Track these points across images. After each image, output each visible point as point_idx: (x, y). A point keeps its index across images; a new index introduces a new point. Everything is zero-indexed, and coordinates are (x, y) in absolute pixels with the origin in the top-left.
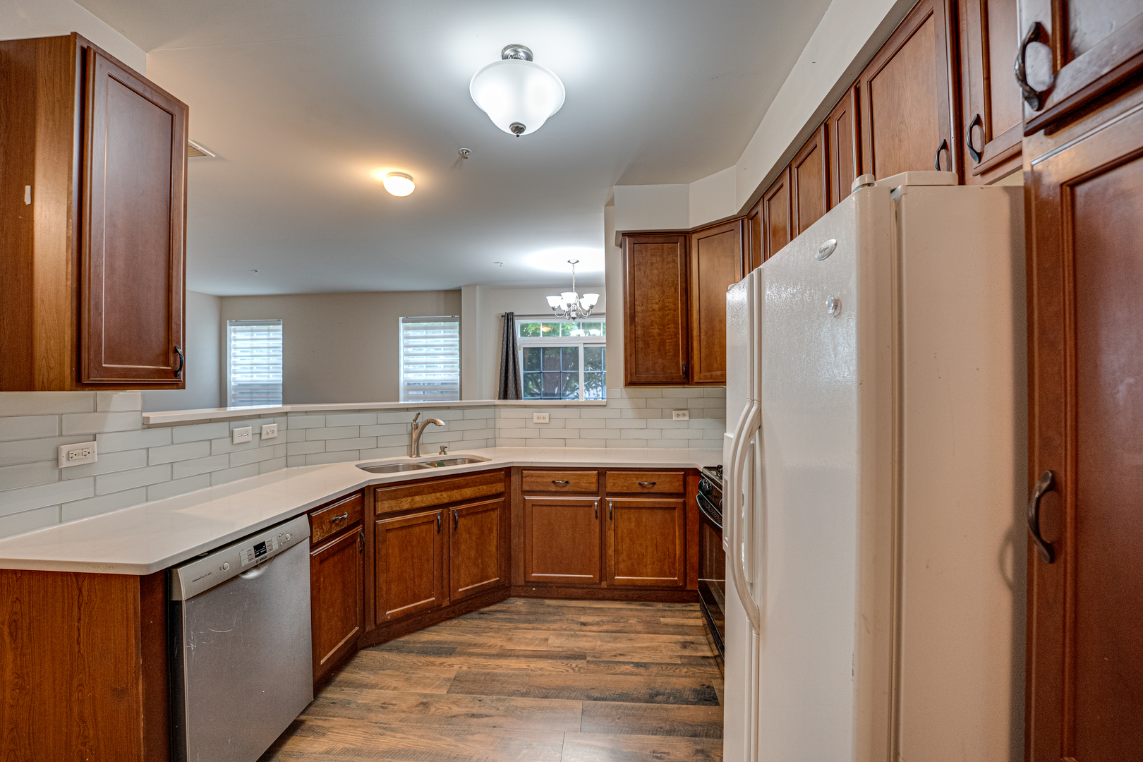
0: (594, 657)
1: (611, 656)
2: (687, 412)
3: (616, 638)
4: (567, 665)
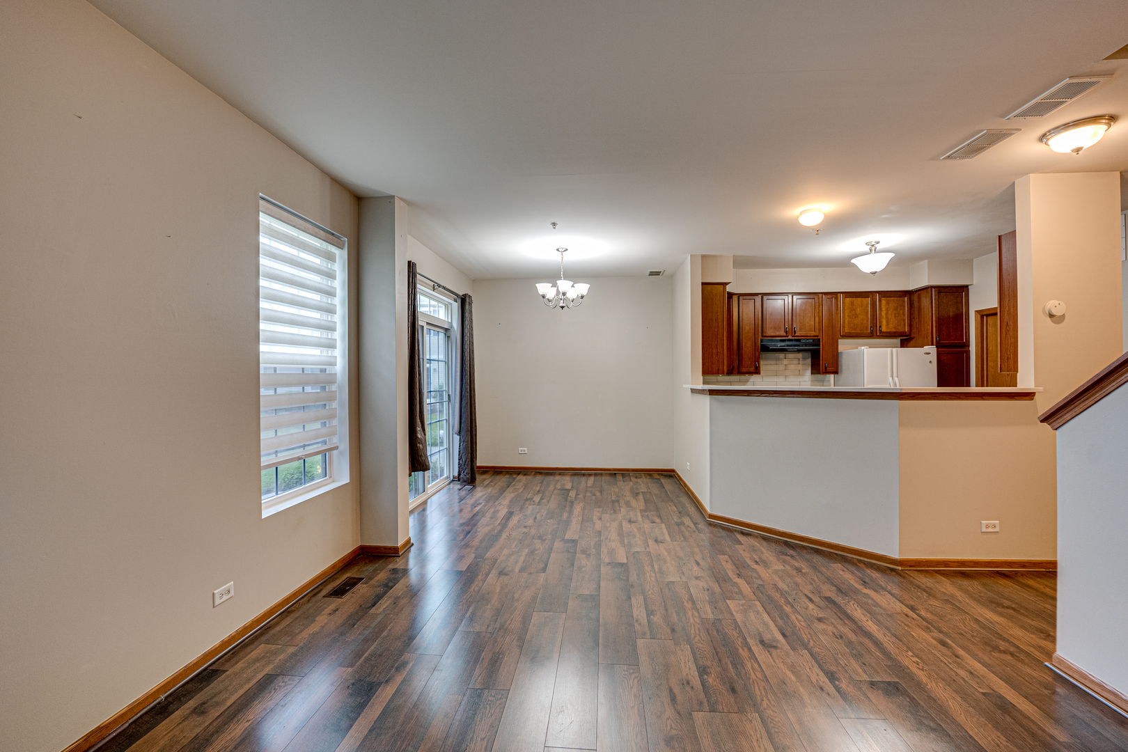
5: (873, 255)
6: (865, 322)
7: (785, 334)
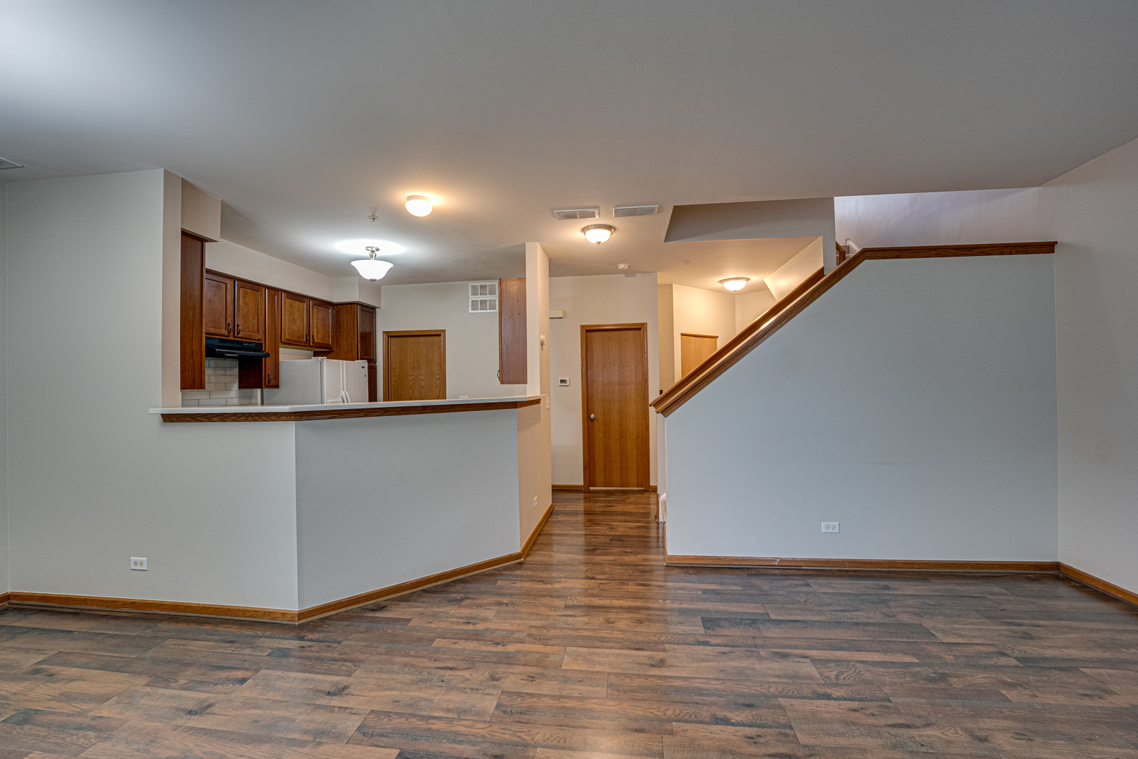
5: (372, 261)
6: (301, 329)
7: (226, 333)
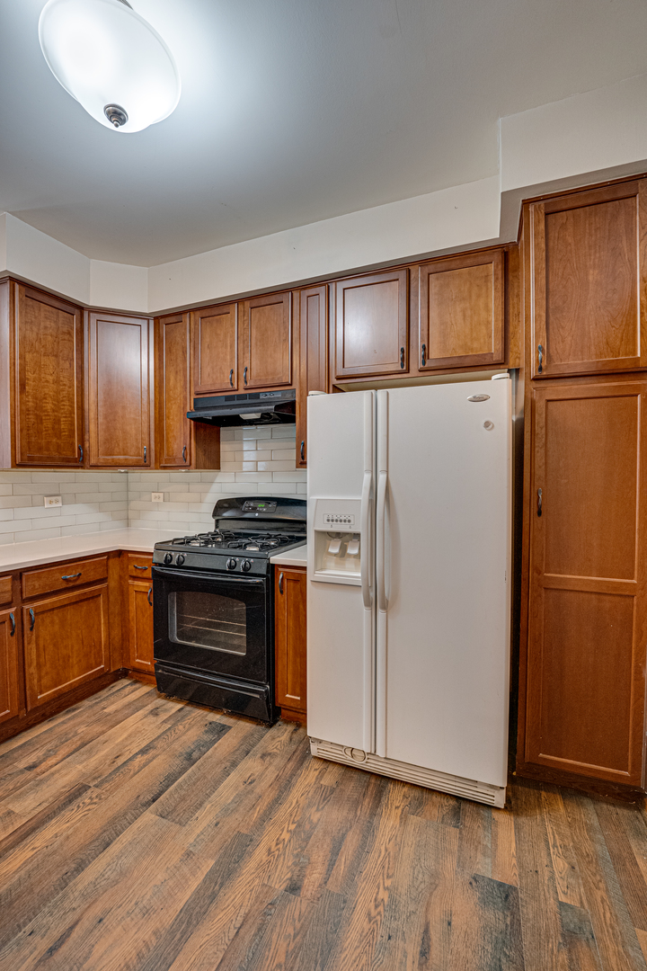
0: (95, 778)
1: (109, 765)
2: (60, 498)
3: (90, 751)
4: (79, 807)
